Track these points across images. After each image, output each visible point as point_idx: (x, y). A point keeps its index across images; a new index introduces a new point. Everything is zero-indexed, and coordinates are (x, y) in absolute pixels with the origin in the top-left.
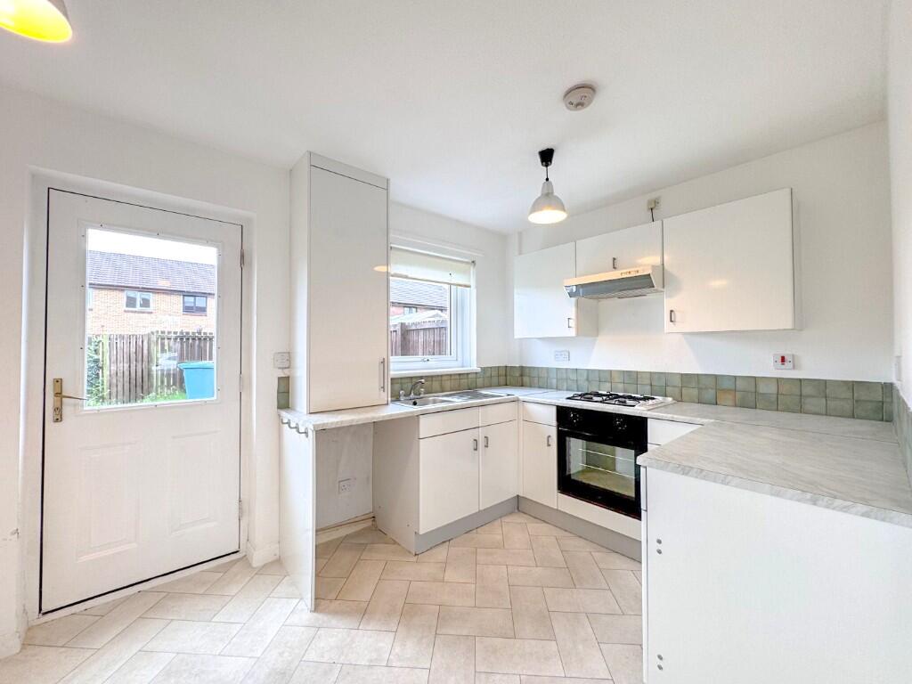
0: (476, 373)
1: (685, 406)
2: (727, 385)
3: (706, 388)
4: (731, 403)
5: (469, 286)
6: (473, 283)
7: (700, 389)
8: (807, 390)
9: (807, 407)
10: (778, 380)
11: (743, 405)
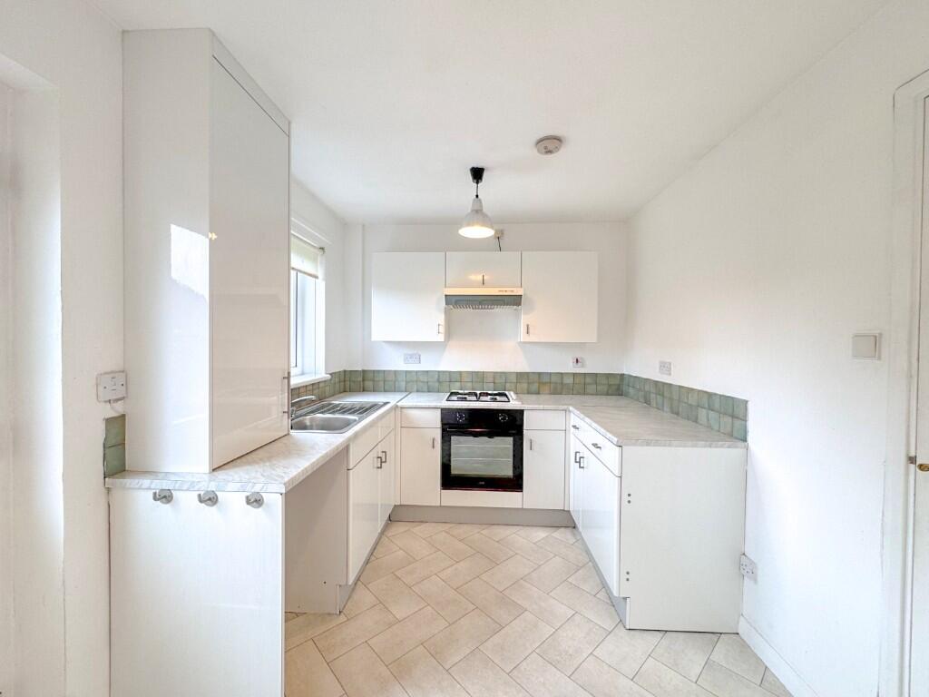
0: (325, 381)
1: (542, 397)
2: (546, 379)
3: (533, 383)
4: (547, 392)
5: (316, 277)
6: (320, 274)
7: (528, 383)
8: (588, 380)
9: (588, 391)
10: (574, 374)
11: (554, 392)
